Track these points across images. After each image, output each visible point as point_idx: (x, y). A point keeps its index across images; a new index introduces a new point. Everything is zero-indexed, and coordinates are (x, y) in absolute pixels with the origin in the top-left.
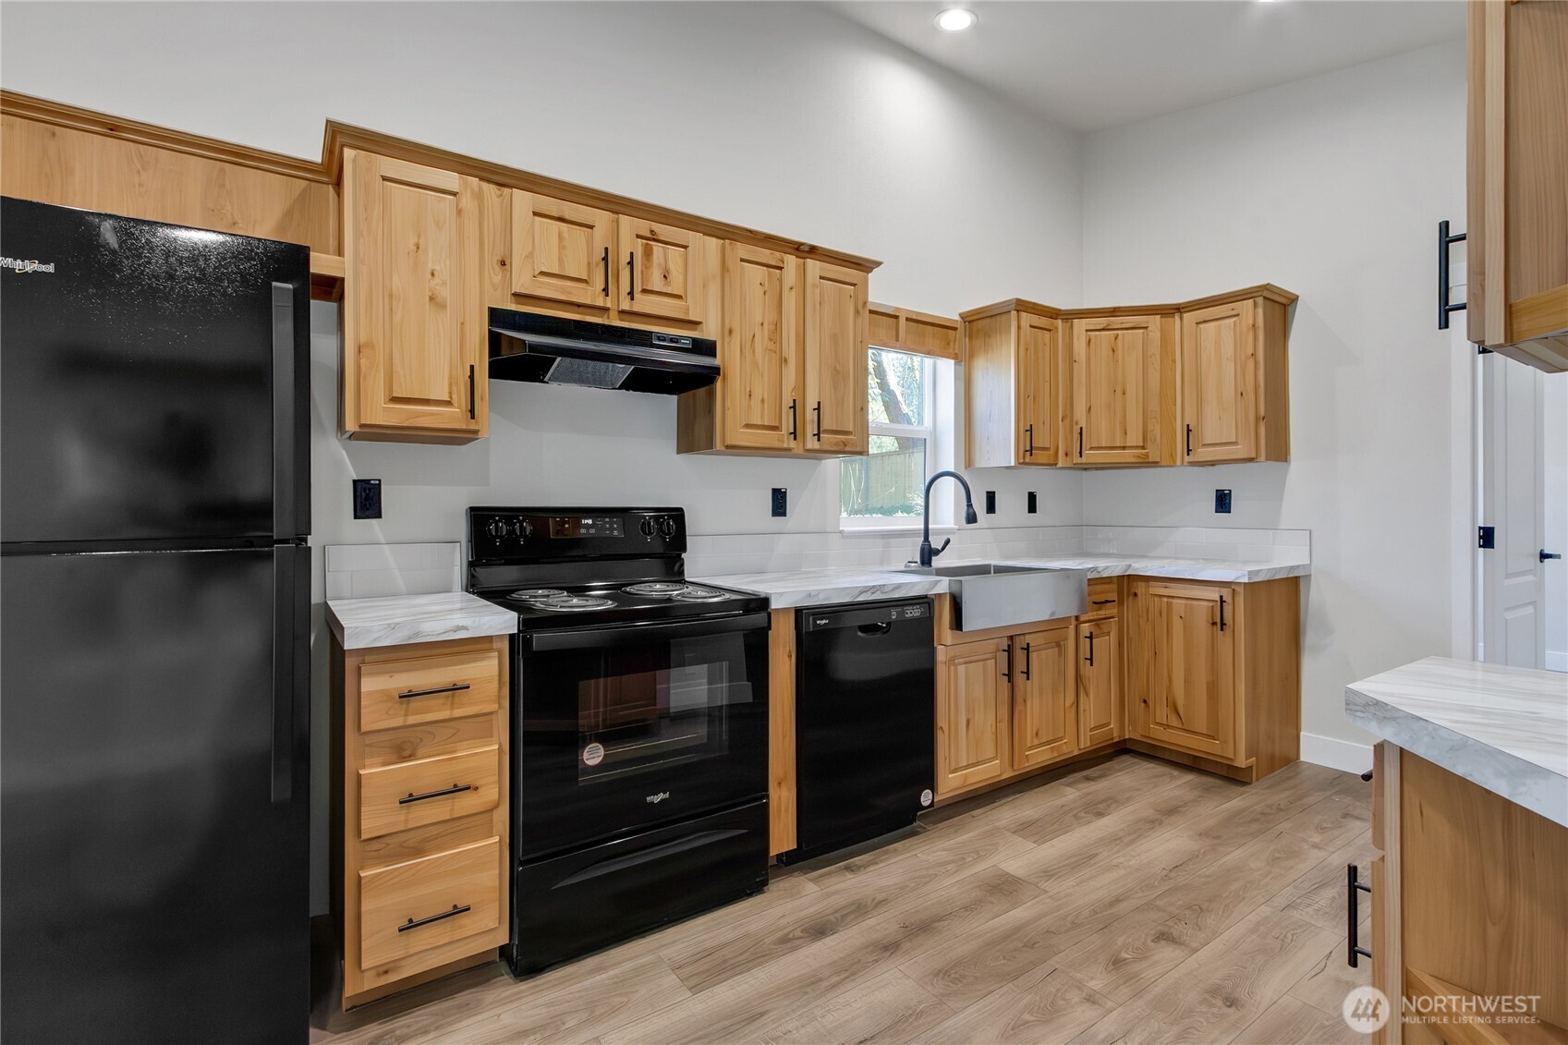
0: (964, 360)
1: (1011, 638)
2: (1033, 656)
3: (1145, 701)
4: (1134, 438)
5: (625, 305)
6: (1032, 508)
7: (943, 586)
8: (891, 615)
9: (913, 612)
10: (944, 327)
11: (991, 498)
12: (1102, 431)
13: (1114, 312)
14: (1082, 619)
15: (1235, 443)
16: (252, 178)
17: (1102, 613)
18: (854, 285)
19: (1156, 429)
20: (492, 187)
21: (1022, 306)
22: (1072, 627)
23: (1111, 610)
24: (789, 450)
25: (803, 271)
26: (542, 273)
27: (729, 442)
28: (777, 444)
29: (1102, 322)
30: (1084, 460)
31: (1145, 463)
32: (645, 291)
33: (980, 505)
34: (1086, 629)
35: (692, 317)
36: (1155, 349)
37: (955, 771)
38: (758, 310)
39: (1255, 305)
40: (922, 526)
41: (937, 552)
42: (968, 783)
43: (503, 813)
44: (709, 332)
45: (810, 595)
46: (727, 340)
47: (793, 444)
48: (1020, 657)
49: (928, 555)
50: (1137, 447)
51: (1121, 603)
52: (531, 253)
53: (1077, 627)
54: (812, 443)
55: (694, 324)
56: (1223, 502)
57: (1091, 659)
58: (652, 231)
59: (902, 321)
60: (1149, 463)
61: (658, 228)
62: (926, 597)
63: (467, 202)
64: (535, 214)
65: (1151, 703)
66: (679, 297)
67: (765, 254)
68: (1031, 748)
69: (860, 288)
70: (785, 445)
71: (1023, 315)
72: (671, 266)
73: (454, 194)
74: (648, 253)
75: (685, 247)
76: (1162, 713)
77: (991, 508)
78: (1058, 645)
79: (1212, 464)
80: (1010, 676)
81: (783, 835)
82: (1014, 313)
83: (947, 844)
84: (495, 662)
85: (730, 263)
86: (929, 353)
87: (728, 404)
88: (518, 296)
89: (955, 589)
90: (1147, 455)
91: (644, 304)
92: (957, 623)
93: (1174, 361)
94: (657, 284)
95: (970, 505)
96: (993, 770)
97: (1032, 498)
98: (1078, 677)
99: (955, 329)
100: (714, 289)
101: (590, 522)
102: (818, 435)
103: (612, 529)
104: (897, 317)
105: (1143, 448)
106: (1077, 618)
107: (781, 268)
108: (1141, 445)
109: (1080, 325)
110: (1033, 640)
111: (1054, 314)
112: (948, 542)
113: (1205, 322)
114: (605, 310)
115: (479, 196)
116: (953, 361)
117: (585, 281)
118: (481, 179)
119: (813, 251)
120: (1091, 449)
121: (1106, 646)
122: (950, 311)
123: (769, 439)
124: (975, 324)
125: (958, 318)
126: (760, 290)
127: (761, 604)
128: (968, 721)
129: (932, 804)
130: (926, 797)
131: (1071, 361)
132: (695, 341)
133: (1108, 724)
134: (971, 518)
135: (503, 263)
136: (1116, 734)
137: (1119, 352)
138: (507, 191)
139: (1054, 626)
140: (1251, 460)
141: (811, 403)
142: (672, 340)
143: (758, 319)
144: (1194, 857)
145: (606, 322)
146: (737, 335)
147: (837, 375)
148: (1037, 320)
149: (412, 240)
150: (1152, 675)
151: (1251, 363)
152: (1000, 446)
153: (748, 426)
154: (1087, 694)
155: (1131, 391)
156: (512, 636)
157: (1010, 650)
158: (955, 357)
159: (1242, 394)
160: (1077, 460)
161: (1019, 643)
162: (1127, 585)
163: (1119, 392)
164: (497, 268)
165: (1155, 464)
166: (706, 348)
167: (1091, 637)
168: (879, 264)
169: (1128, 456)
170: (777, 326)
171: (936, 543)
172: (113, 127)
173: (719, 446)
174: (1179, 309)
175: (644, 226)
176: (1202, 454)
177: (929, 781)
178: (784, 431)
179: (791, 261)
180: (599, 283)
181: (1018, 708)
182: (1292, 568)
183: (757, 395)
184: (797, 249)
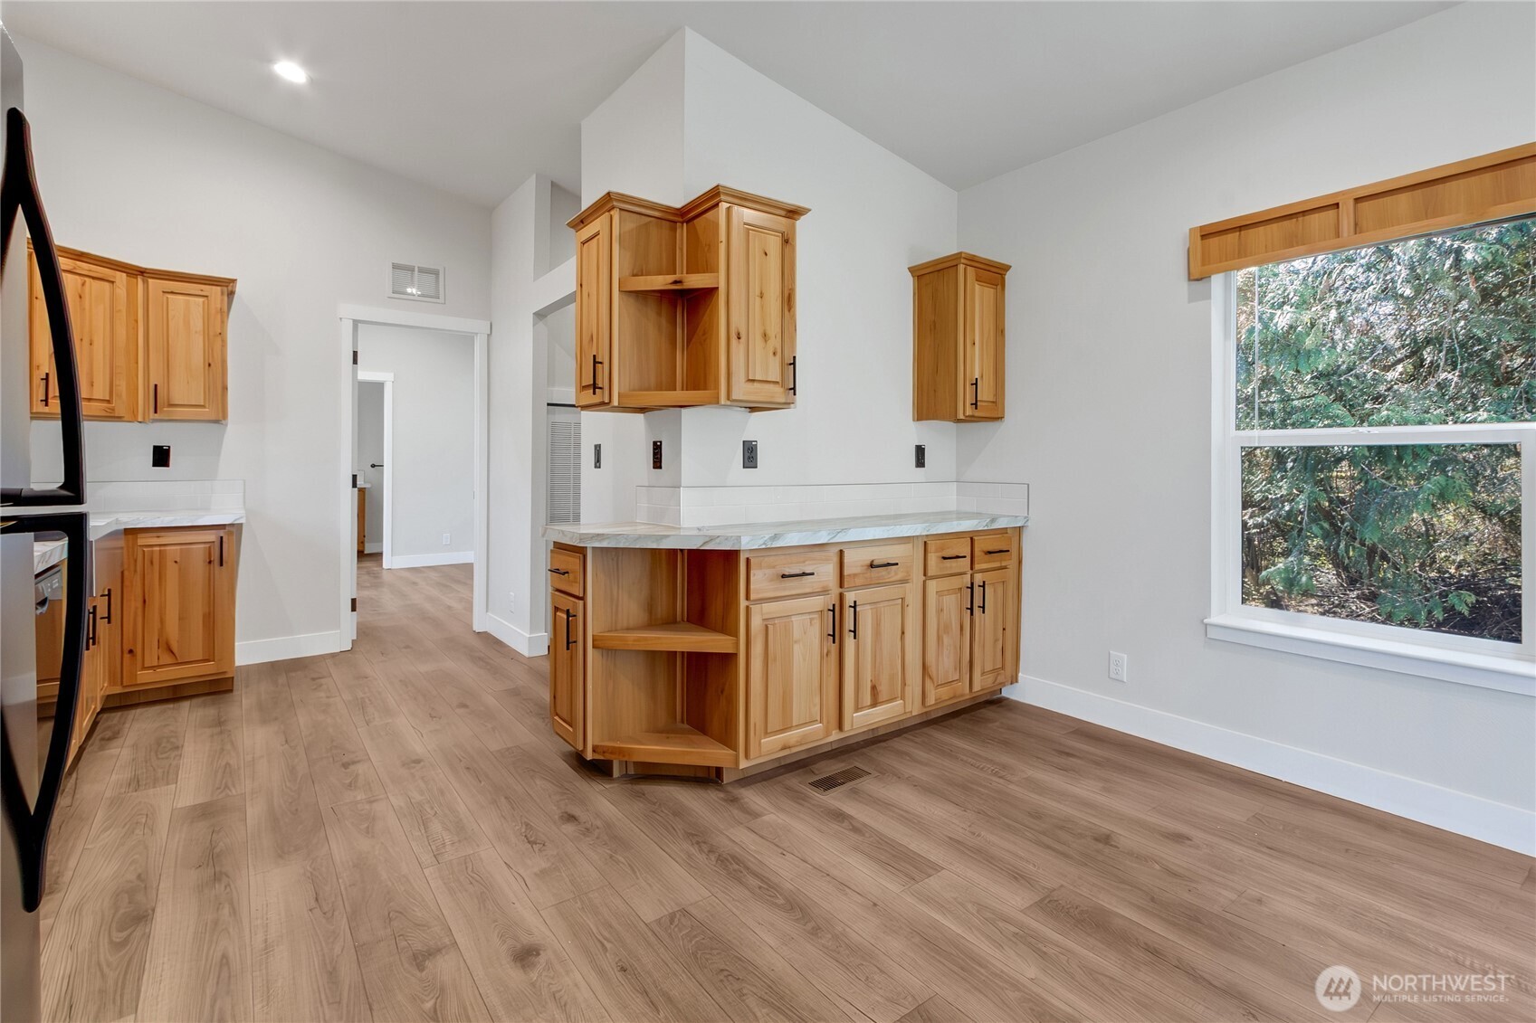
3: (132, 652)
4: (100, 392)
13: (81, 256)
15: (203, 406)
19: (122, 385)
29: (67, 263)
30: (48, 409)
31: (111, 417)
36: (122, 304)
39: (223, 293)
50: (103, 401)
56: (161, 457)
60: (115, 417)
65: (138, 651)
76: (152, 657)
90: (114, 409)
93: (137, 321)
105: (108, 402)
108: (108, 398)
113: (172, 293)
137: (86, 300)
140: (217, 422)
150: (139, 623)
151: (219, 340)
155: (101, 342)
159: (209, 365)
163: (86, 341)
167: (109, 595)
169: (95, 408)
174: (142, 272)
176: (169, 413)
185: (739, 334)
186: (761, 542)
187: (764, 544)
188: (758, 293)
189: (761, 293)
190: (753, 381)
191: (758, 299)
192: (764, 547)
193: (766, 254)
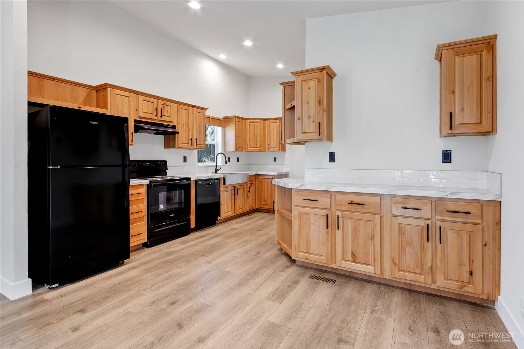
0: (224, 127)
1: (234, 187)
2: (239, 190)
3: (260, 200)
4: (258, 146)
5: (160, 118)
6: (238, 161)
7: (222, 176)
8: (212, 182)
9: (216, 181)
10: (219, 120)
11: (229, 158)
12: (252, 144)
13: (254, 119)
14: (248, 183)
15: (276, 148)
16: (79, 89)
17: (252, 182)
18: (203, 113)
19: (262, 144)
20: (135, 95)
21: (236, 117)
22: (246, 185)
23: (254, 182)
24: (190, 148)
25: (193, 110)
26: (144, 112)
27: (179, 147)
28: (188, 147)
29: (252, 121)
30: (248, 150)
31: (260, 151)
32: (163, 116)
33: (227, 160)
34: (249, 185)
35: (172, 121)
36: (262, 127)
37: (224, 213)
38: (185, 119)
39: (279, 121)
40: (215, 165)
41: (219, 170)
42: (226, 216)
43: (146, 218)
44: (175, 124)
45: (198, 177)
46: (178, 126)
47: (191, 147)
48: (236, 190)
49: (216, 171)
50: (259, 148)
51: (255, 180)
52: (142, 109)
53: (247, 185)
54: (195, 147)
55: (172, 122)
56: (275, 159)
57: (250, 192)
58: (165, 103)
59: (211, 118)
61: (166, 102)
62: (218, 178)
63: (131, 98)
64: (143, 100)
65: (261, 200)
66: (170, 117)
67: (186, 107)
68: (238, 209)
69: (204, 113)
70: (190, 147)
71: (236, 119)
72: (168, 111)
73: (128, 97)
74: (164, 107)
75: (171, 106)
76: (263, 202)
77: (229, 161)
78: (243, 189)
79: (273, 152)
80: (234, 194)
81: (193, 225)
82: (234, 118)
83: (223, 226)
84: (145, 189)
85: (179, 109)
86: (216, 126)
87: (179, 138)
88: (140, 117)
89: (224, 177)
90: (261, 150)
91: (164, 118)
92: (224, 183)
93: (266, 130)
94: (165, 114)
95: (226, 160)
96: (231, 214)
97: (238, 158)
98: (247, 195)
99: (222, 120)
100: (176, 114)
101: (148, 163)
102: (196, 145)
103: (153, 165)
104: (209, 118)
105: (260, 148)
106: (247, 183)
107: (189, 110)
109: (248, 121)
110: (239, 187)
111: (242, 119)
112: (221, 168)
113: (271, 123)
114: (155, 119)
115: (133, 97)
116: (221, 128)
117: (152, 114)
118: (133, 93)
119: (195, 106)
120: (250, 148)
121: (252, 189)
122: (221, 117)
123: (186, 146)
124: (226, 119)
125: (222, 118)
126: (185, 115)
127: (189, 179)
128: (226, 203)
129: (220, 220)
130: (219, 218)
131: (246, 129)
132: (172, 125)
133: (253, 205)
134: (226, 163)
135: (137, 110)
136: (254, 207)
137: (255, 127)
138: (137, 95)
139: (243, 184)
140: (279, 151)
141: (195, 138)
142: (168, 126)
143: (185, 121)
144: (265, 223)
145: (156, 122)
146: (180, 124)
147: (200, 132)
148: (239, 120)
149: (121, 107)
150: (261, 194)
151: (279, 132)
152: (232, 147)
153: (182, 143)
154: (249, 199)
155: (258, 136)
156: (147, 184)
157: (234, 189)
158: (222, 127)
160: (247, 150)
161: (236, 188)
162: (257, 176)
163: (255, 136)
164: (136, 111)
165: (262, 151)
166: (174, 127)
167: (250, 187)
168: (208, 109)
169: (257, 149)
170: (188, 122)
171: (218, 168)
172: (53, 79)
173: (177, 147)
174: (267, 120)
175: (163, 102)
176: (271, 149)
177: (219, 215)
178: (189, 144)
179: (191, 108)
180: (155, 114)
181: (236, 201)
182: (285, 172)
183: (184, 137)
184: (192, 106)
185: (299, 118)
186: (296, 186)
187: (297, 187)
188: (306, 102)
189: (308, 102)
190: (305, 133)
191: (306, 105)
192: (297, 188)
193: (310, 88)
